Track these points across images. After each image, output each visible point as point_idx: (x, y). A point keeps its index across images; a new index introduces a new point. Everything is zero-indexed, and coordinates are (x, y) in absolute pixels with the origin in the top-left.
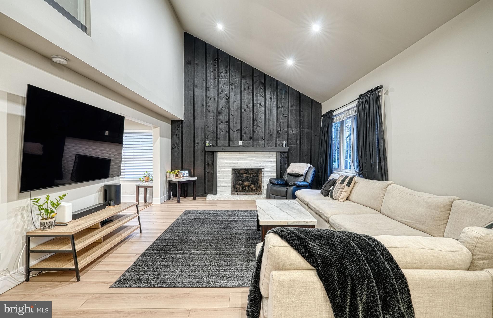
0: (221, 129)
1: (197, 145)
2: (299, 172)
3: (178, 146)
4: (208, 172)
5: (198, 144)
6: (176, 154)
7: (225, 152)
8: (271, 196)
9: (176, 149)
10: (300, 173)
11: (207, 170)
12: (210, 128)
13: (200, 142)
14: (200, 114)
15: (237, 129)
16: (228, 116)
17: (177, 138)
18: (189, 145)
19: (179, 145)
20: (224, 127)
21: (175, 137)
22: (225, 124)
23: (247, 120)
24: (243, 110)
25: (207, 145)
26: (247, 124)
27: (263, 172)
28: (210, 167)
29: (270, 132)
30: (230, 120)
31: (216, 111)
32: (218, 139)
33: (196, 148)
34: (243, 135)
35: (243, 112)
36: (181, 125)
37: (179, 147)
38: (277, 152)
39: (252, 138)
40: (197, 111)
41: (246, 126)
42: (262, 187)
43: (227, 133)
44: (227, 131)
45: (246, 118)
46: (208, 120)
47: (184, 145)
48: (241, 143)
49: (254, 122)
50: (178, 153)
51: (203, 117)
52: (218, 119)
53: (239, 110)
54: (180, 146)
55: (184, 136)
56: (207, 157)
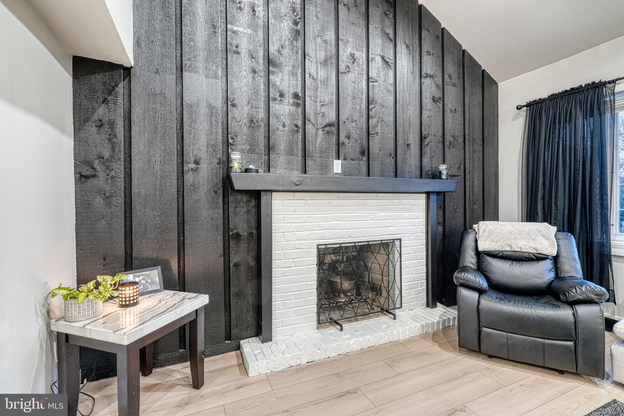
0: (277, 117)
1: (193, 166)
2: (536, 250)
3: (108, 168)
4: (236, 265)
5: (197, 162)
6: (99, 201)
7: (297, 194)
8: (488, 334)
9: (101, 182)
10: (539, 252)
11: (232, 256)
12: (239, 108)
13: (203, 155)
14: (202, 55)
15: (327, 121)
16: (300, 78)
17: (104, 136)
18: (157, 167)
19: (114, 165)
20: (287, 111)
21: (94, 130)
22: (291, 101)
23: (354, 98)
24: (342, 67)
25: (236, 166)
26: (354, 109)
27: (399, 249)
28: (243, 246)
29: (408, 140)
30: (307, 93)
31: (261, 53)
32: (269, 148)
33: (189, 177)
34: (343, 143)
35: (342, 73)
36: (121, 85)
37: (113, 173)
38: (428, 193)
39: (366, 153)
40: (191, 40)
41: (351, 115)
42: (397, 292)
43: (298, 131)
44: (297, 126)
45: (350, 91)
46: (232, 82)
47: (136, 165)
48: (337, 166)
49: (370, 107)
50: (107, 198)
51: (214, 68)
52: (268, 83)
53: (332, 63)
54: (119, 167)
55: (134, 127)
56: (231, 210)
